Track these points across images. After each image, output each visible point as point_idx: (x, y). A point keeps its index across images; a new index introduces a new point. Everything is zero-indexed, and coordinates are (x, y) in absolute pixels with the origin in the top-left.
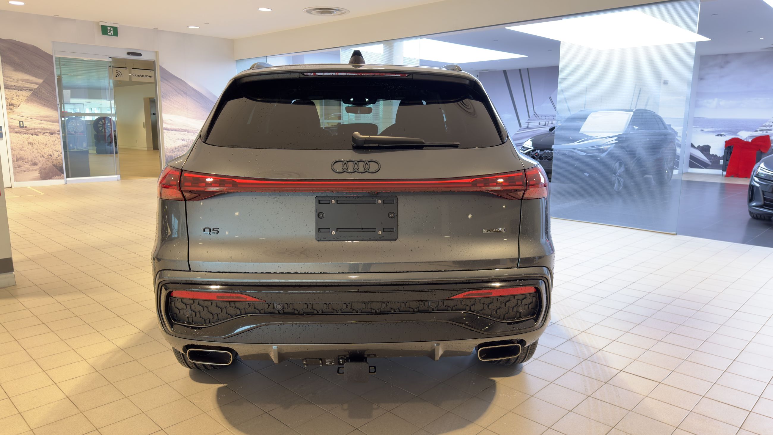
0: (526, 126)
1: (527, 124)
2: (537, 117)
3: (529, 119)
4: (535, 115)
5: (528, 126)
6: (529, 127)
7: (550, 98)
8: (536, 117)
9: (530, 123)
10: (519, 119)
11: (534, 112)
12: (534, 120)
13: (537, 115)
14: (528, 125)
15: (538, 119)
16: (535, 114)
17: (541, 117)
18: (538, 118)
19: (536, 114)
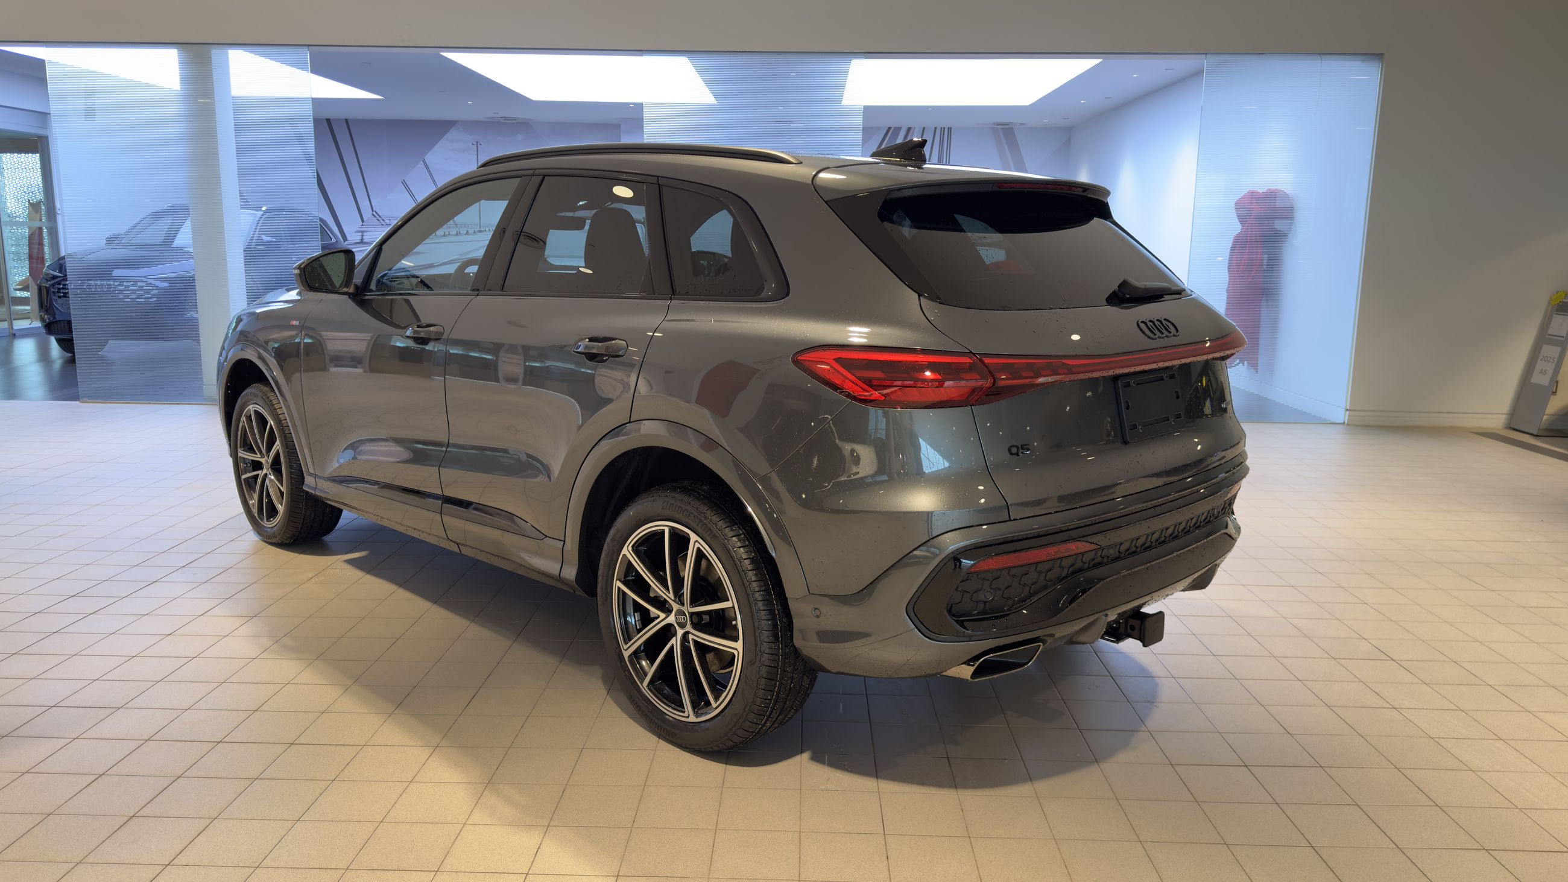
0: (358, 238)
1: (360, 234)
2: (382, 221)
3: (362, 225)
4: (375, 216)
5: (362, 239)
6: (365, 241)
7: (404, 184)
8: (378, 219)
9: (365, 234)
10: (340, 223)
11: (373, 210)
12: (375, 226)
13: (380, 217)
14: (362, 236)
15: (382, 225)
16: (375, 214)
17: (390, 220)
18: (383, 223)
19: (378, 215)
